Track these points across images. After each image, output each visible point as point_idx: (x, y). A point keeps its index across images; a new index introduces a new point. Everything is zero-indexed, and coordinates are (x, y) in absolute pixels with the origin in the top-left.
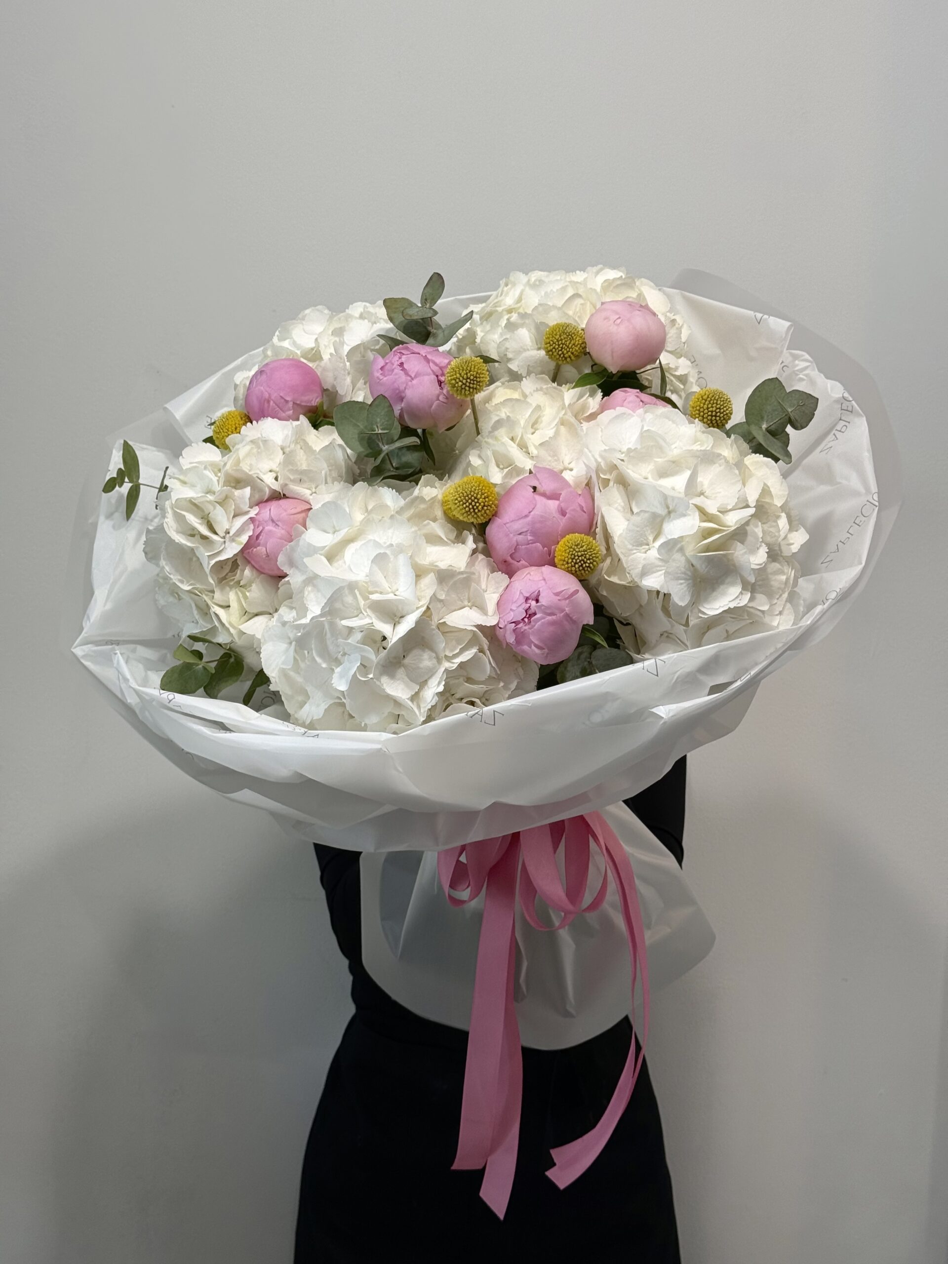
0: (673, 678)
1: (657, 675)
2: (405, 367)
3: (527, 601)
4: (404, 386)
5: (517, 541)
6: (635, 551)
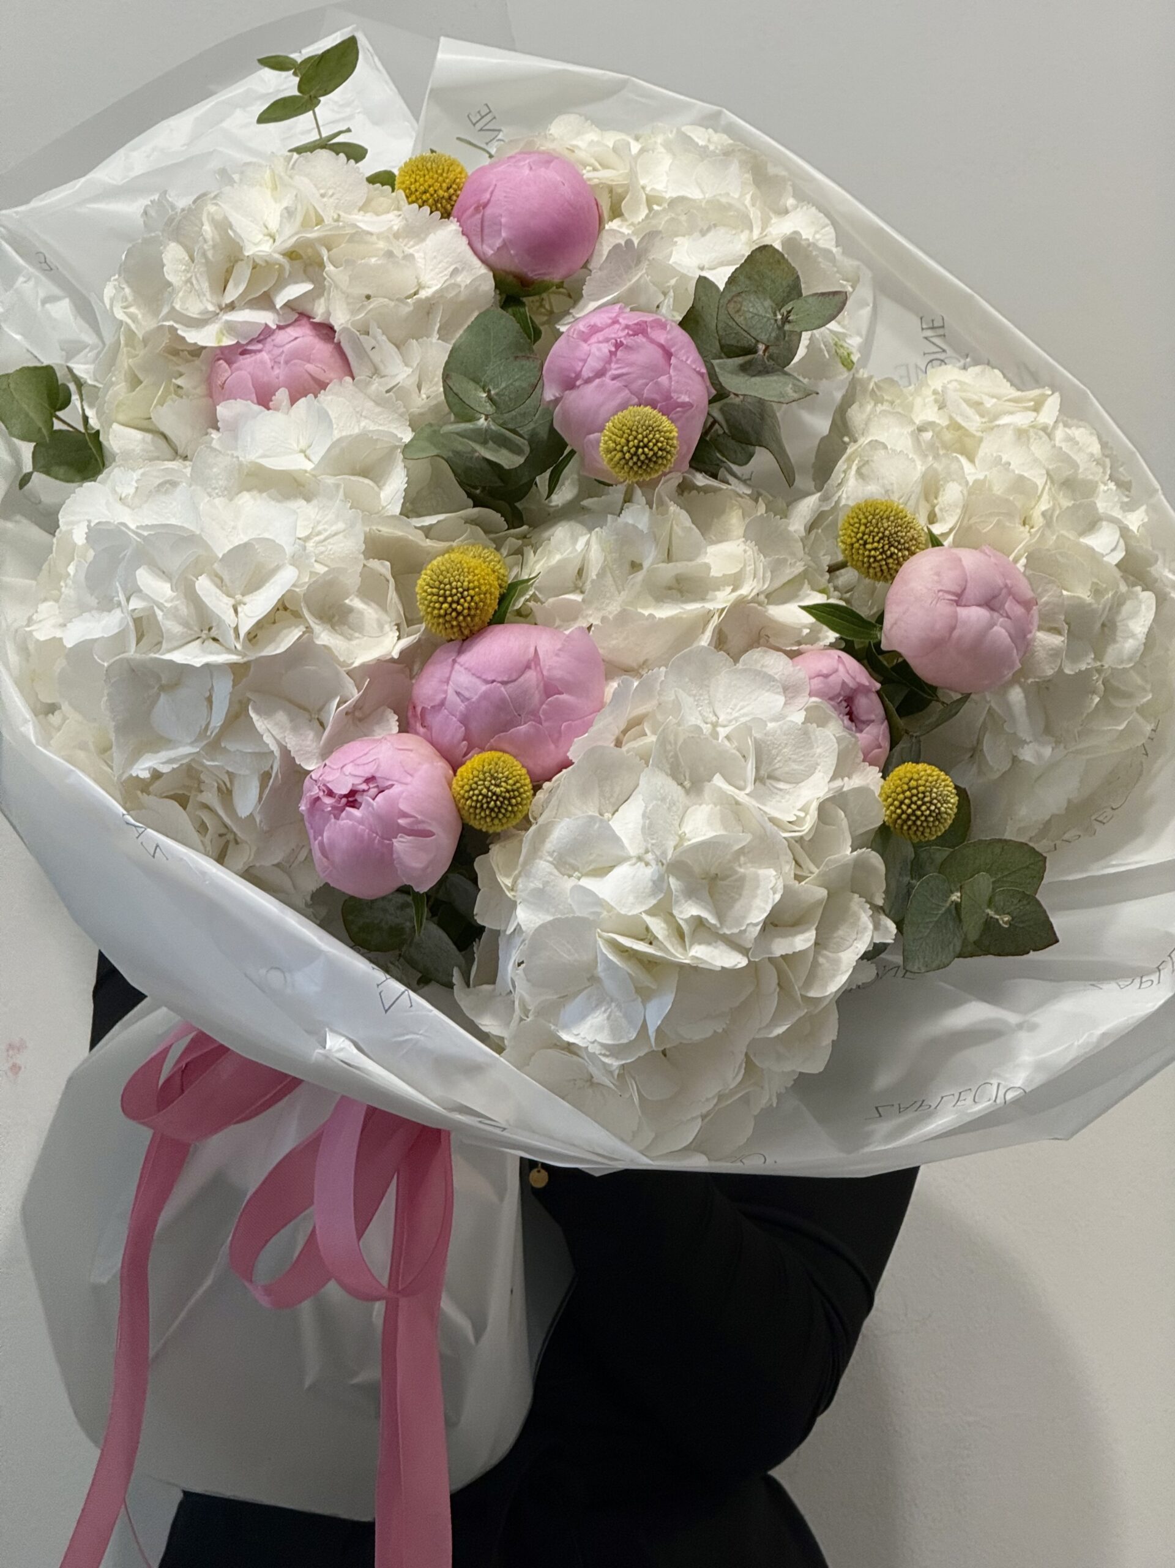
0: (403, 1035)
1: (386, 1011)
2: (619, 353)
3: (368, 780)
4: (591, 375)
5: (445, 698)
6: (550, 859)
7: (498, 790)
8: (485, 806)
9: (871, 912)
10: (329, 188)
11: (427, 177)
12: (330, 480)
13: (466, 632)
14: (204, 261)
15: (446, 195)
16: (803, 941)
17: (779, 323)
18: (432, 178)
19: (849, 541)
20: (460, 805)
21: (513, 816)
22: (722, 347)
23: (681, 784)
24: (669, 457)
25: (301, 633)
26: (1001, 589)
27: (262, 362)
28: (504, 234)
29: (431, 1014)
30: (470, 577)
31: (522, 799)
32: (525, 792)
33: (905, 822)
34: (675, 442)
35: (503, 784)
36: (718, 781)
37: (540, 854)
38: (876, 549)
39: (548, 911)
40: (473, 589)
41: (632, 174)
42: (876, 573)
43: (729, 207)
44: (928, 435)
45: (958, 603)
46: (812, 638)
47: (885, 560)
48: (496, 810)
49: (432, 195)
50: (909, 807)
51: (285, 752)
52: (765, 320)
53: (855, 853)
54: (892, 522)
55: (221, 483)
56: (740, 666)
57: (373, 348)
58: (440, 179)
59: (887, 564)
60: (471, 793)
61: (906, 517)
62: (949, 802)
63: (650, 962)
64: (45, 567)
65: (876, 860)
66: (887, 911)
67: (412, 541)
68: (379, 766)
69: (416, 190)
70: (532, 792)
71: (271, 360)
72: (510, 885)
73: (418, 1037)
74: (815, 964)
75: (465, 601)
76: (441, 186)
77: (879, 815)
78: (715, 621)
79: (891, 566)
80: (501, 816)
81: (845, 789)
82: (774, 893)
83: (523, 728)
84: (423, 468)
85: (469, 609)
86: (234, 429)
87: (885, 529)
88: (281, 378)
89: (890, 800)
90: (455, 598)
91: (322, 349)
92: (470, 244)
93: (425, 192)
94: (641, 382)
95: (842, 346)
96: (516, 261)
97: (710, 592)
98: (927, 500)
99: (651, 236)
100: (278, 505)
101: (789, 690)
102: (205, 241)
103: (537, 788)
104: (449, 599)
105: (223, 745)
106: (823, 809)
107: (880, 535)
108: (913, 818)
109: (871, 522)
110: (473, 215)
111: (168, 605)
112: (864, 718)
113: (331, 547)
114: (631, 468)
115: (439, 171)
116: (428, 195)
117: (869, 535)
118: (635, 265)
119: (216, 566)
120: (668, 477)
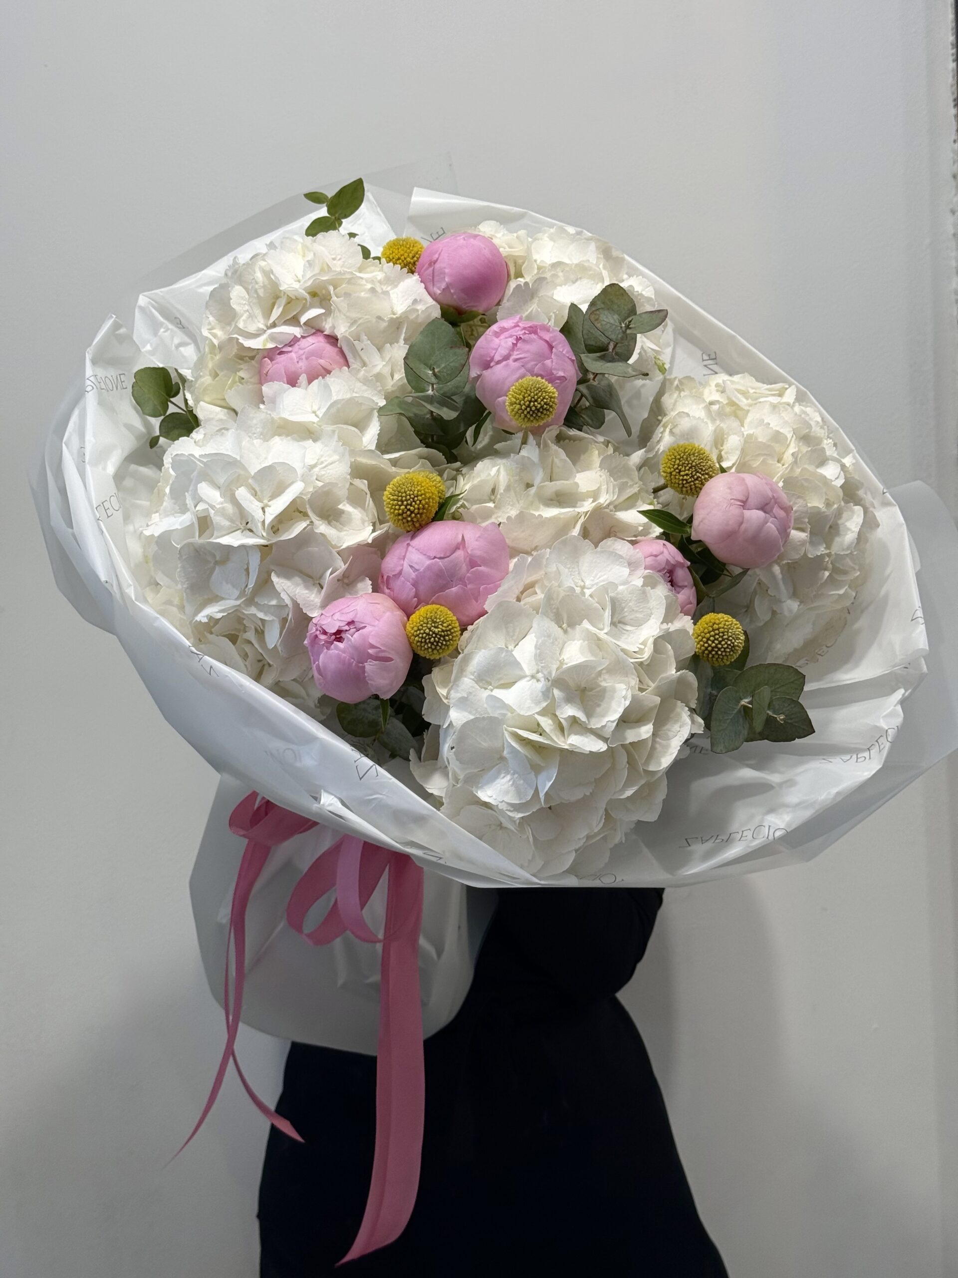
0: (372, 795)
1: (361, 779)
2: (518, 345)
3: (349, 624)
4: (500, 359)
5: (402, 569)
6: (473, 677)
7: (436, 630)
8: (428, 641)
9: (689, 713)
10: (338, 255)
11: (400, 250)
12: (330, 428)
13: (417, 525)
14: (256, 296)
15: (412, 261)
16: (645, 731)
17: (624, 329)
18: (403, 250)
19: (669, 470)
20: (411, 640)
21: (446, 648)
22: (586, 346)
23: (560, 627)
24: (551, 409)
25: (306, 525)
26: (771, 499)
27: (291, 359)
28: (447, 279)
29: (391, 781)
30: (419, 488)
31: (453, 637)
32: (455, 632)
33: (710, 652)
34: (556, 400)
35: (440, 626)
36: (586, 624)
37: (464, 673)
38: (687, 475)
39: (470, 713)
40: (421, 495)
41: (529, 250)
42: (687, 491)
43: (590, 269)
44: (715, 407)
45: (744, 507)
46: (646, 532)
47: (693, 481)
48: (435, 644)
49: (403, 261)
50: (713, 642)
51: (296, 605)
52: (614, 326)
53: (678, 673)
54: (697, 456)
55: (258, 430)
56: (599, 549)
57: (362, 349)
58: (408, 251)
59: (695, 484)
60: (418, 632)
61: (705, 454)
62: (740, 639)
63: (540, 747)
64: (156, 490)
65: (691, 677)
66: (698, 711)
67: (383, 468)
68: (356, 614)
69: (393, 258)
70: (460, 632)
71: (297, 358)
72: (445, 695)
73: (381, 796)
74: (653, 748)
75: (416, 504)
76: (408, 255)
77: (691, 647)
78: (582, 520)
79: (697, 485)
80: (438, 648)
81: (670, 630)
82: (625, 700)
83: (454, 589)
84: (392, 421)
85: (419, 509)
86: (273, 401)
87: (693, 462)
88: (303, 368)
89: (700, 638)
90: (409, 502)
91: (329, 350)
92: (426, 288)
93: (401, 256)
94: (533, 363)
95: (659, 359)
96: (455, 297)
97: (579, 503)
98: (717, 448)
99: (540, 280)
100: (296, 444)
101: (632, 565)
102: (257, 283)
103: (463, 630)
104: (405, 503)
105: (256, 600)
106: (656, 643)
107: (690, 465)
108: (716, 650)
109: (683, 457)
110: (427, 269)
111: (218, 506)
112: (680, 584)
113: (328, 471)
114: (526, 416)
115: (408, 246)
116: (400, 261)
117: (682, 466)
118: (531, 300)
119: (250, 481)
120: (551, 428)
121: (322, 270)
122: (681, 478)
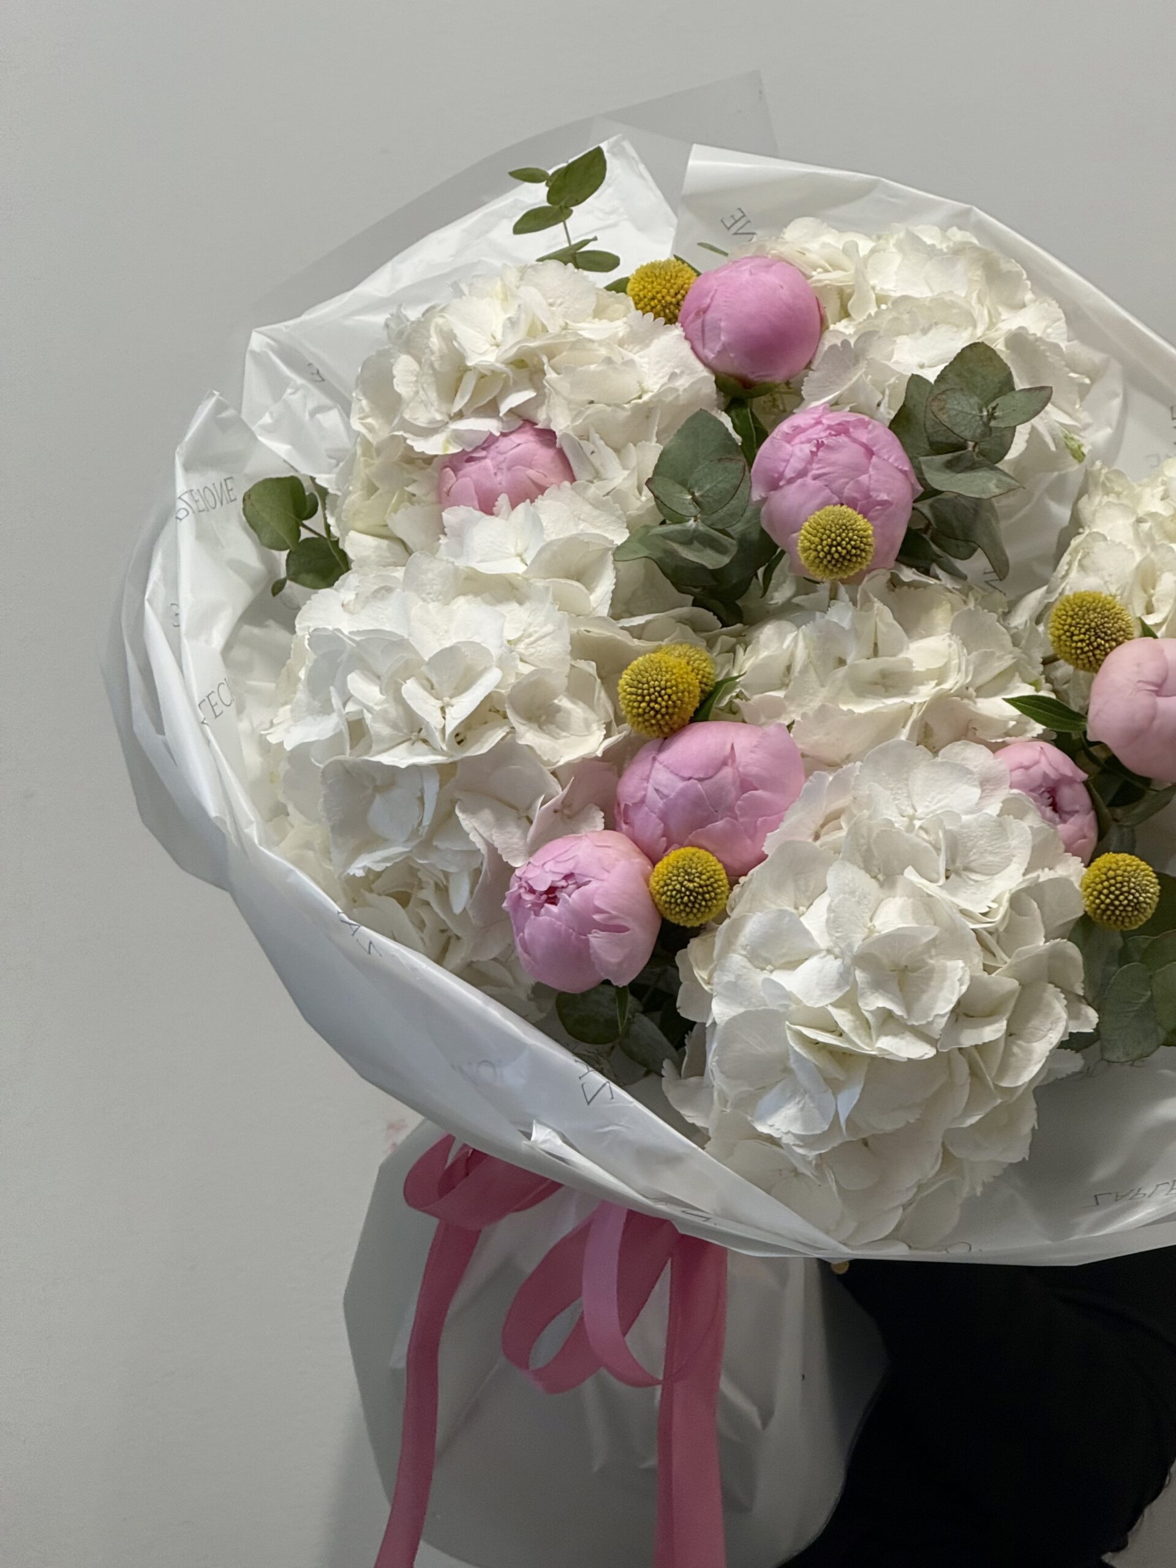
0: (606, 1126)
1: (588, 1103)
2: (820, 454)
3: (567, 877)
4: (793, 475)
5: (645, 796)
6: (744, 953)
7: (691, 885)
8: (679, 901)
9: (1065, 1002)
10: (558, 297)
11: (655, 284)
12: (540, 583)
13: (666, 730)
14: (431, 372)
15: (674, 300)
16: (993, 1032)
17: (985, 419)
18: (660, 284)
19: (1057, 633)
20: (656, 900)
21: (707, 910)
22: (931, 444)
23: (875, 877)
24: (864, 554)
25: (504, 734)
27: (486, 469)
28: (723, 338)
29: (631, 1105)
30: (668, 676)
31: (716, 894)
32: (719, 887)
33: (1104, 911)
34: (869, 540)
35: (696, 879)
36: (910, 874)
37: (733, 947)
38: (1082, 641)
39: (741, 1004)
40: (671, 687)
41: (860, 273)
42: (1084, 665)
43: (952, 305)
44: (1146, 526)
45: (1158, 693)
46: (1018, 731)
47: (1092, 651)
48: (690, 905)
49: (660, 301)
50: (1107, 896)
51: (492, 849)
52: (970, 416)
53: (1048, 944)
54: (1099, 613)
55: (435, 587)
56: (939, 759)
57: (593, 452)
58: (668, 285)
59: (1094, 655)
60: (666, 888)
61: (1114, 608)
62: (1148, 892)
63: (844, 1053)
64: (284, 670)
65: (1073, 950)
66: (1090, 999)
67: (619, 641)
68: (577, 863)
69: (645, 297)
70: (728, 886)
71: (494, 467)
72: (706, 978)
73: (619, 1128)
74: (1007, 1053)
75: (663, 700)
76: (668, 292)
77: (1078, 908)
78: (915, 716)
79: (1098, 657)
80: (695, 911)
81: (1041, 880)
82: (961, 985)
83: (719, 824)
84: (636, 569)
85: (667, 707)
86: (460, 535)
87: (1092, 621)
88: (504, 483)
89: (1089, 890)
90: (653, 697)
91: (544, 455)
92: (693, 348)
93: (653, 298)
94: (842, 481)
95: (1072, 439)
96: (737, 363)
97: (915, 687)
98: (1146, 591)
99: (867, 336)
100: (489, 608)
101: (987, 783)
102: (432, 353)
103: (733, 883)
104: (647, 698)
105: (435, 843)
106: (1016, 901)
107: (1087, 626)
108: (1112, 908)
109: (1077, 614)
110: (693, 321)
112: (1068, 809)
113: (539, 648)
114: (826, 566)
115: (667, 278)
116: (656, 301)
117: (1076, 627)
118: (854, 365)
119: (424, 669)
120: (874, 573)
121: (532, 333)
122: (1074, 645)
